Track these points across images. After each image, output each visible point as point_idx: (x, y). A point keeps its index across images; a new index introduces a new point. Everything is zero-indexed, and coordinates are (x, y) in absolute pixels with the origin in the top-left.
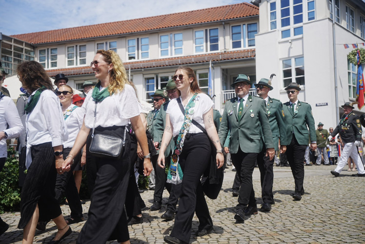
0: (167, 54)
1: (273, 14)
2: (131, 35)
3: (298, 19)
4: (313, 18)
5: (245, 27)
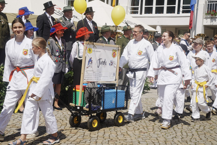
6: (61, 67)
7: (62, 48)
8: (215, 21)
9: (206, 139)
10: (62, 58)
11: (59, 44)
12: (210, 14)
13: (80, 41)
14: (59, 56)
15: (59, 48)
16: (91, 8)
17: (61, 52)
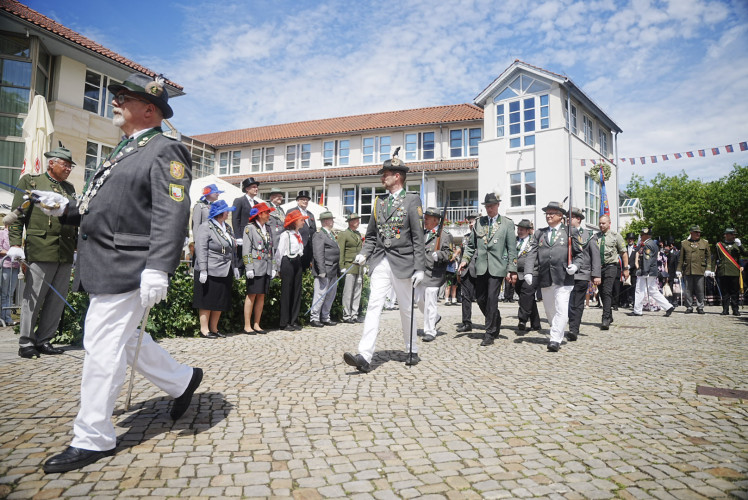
0: (371, 161)
1: (501, 119)
2: (329, 136)
3: (530, 126)
4: (547, 127)
5: (467, 133)
6: (265, 267)
7: (267, 238)
10: (267, 254)
11: (262, 232)
14: (263, 251)
15: (262, 238)
17: (265, 245)
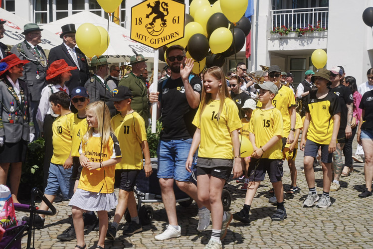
6: (20, 132)
7: (21, 97)
8: (287, 43)
9: (274, 242)
10: (21, 116)
11: (14, 91)
12: (278, 32)
13: (55, 84)
14: (16, 113)
15: (15, 98)
16: (73, 26)
17: (19, 106)
